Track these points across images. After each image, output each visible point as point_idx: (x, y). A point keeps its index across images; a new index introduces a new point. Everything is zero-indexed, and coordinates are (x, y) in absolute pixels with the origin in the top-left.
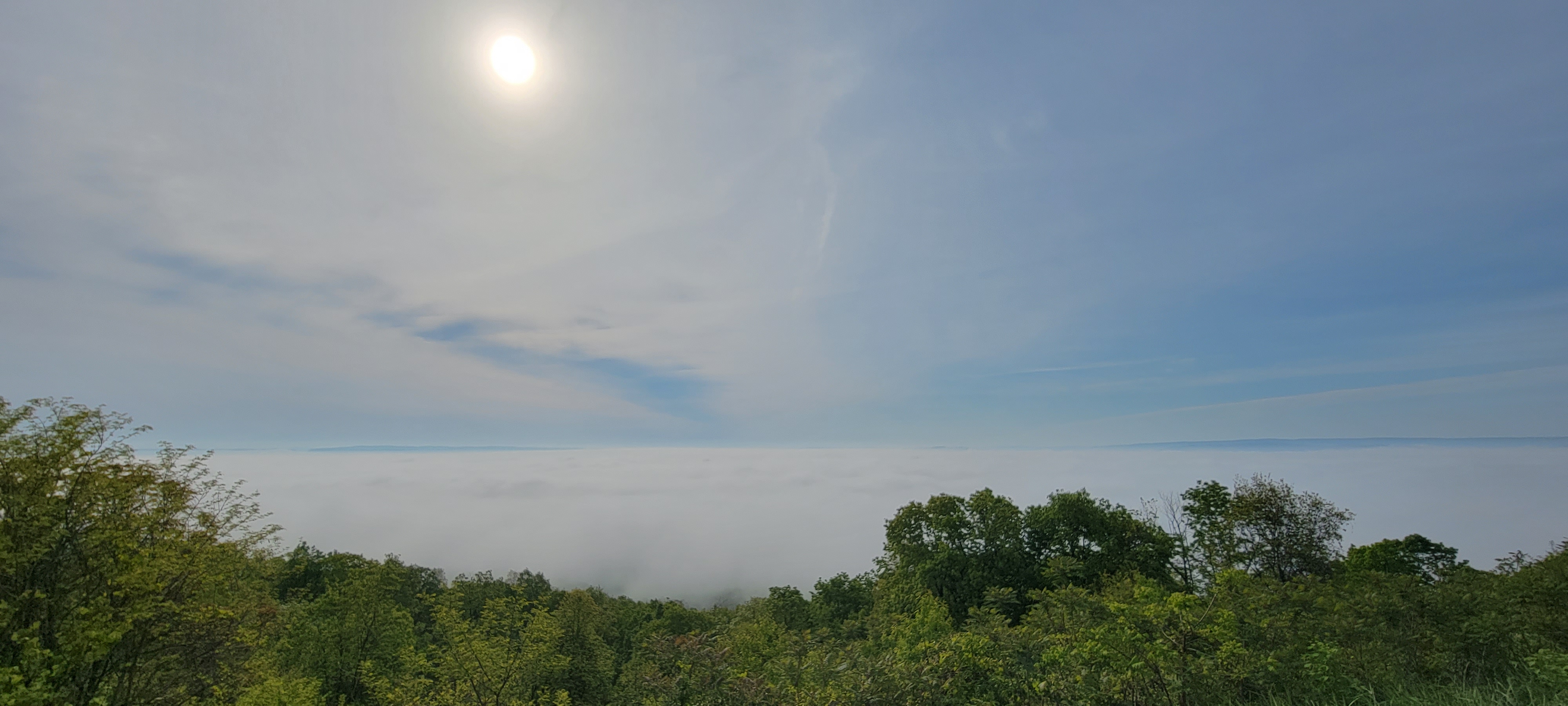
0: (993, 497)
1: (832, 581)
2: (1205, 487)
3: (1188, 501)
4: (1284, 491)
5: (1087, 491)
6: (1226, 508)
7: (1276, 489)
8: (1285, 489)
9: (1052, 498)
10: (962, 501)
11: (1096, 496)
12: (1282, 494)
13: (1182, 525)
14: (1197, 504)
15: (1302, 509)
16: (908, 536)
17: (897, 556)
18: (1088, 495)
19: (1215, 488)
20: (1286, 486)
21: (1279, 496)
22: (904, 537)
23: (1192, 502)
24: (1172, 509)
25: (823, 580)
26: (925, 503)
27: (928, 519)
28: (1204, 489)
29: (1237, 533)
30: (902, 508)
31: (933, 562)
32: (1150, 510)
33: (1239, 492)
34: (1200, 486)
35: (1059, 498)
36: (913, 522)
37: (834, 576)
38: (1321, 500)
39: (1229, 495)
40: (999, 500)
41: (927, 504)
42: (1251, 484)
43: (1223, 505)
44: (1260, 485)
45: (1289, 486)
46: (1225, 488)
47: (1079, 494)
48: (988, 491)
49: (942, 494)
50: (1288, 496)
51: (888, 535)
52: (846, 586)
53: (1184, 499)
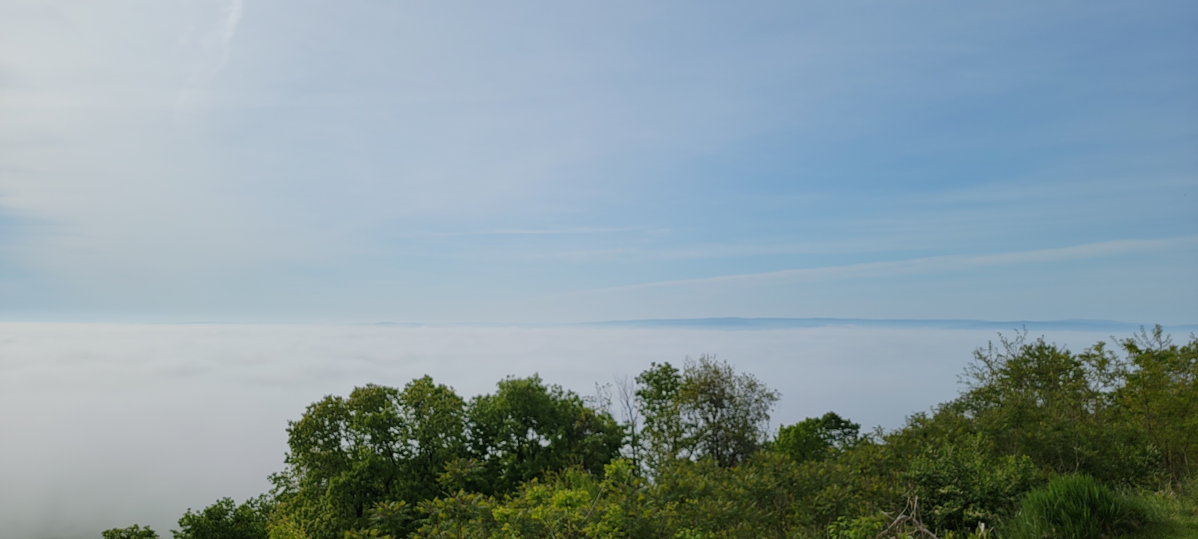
0: (433, 386)
1: (208, 512)
2: (659, 369)
3: (641, 385)
4: (726, 372)
5: (540, 376)
6: (676, 391)
7: (720, 371)
8: (727, 371)
9: (501, 385)
10: (394, 393)
11: (548, 382)
12: (725, 376)
13: (634, 411)
14: (650, 388)
15: (739, 390)
16: (320, 442)
17: (302, 468)
18: (540, 381)
19: (667, 370)
20: (729, 368)
21: (722, 378)
22: (316, 443)
23: (645, 386)
24: (626, 394)
25: (193, 512)
26: (346, 397)
27: (348, 417)
28: (658, 372)
29: (684, 419)
30: (314, 406)
31: (351, 473)
32: (604, 395)
33: (688, 374)
34: (654, 368)
35: (508, 386)
36: (327, 423)
37: (210, 503)
38: (756, 381)
39: (679, 377)
40: (441, 390)
41: (349, 398)
42: (698, 366)
43: (672, 388)
44: (706, 367)
45: (731, 367)
46: (676, 370)
47: (530, 380)
48: (428, 379)
49: (368, 385)
50: (729, 377)
51: (291, 442)
52: (230, 517)
53: (638, 383)
